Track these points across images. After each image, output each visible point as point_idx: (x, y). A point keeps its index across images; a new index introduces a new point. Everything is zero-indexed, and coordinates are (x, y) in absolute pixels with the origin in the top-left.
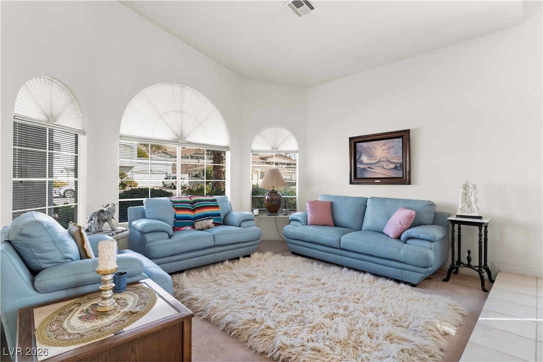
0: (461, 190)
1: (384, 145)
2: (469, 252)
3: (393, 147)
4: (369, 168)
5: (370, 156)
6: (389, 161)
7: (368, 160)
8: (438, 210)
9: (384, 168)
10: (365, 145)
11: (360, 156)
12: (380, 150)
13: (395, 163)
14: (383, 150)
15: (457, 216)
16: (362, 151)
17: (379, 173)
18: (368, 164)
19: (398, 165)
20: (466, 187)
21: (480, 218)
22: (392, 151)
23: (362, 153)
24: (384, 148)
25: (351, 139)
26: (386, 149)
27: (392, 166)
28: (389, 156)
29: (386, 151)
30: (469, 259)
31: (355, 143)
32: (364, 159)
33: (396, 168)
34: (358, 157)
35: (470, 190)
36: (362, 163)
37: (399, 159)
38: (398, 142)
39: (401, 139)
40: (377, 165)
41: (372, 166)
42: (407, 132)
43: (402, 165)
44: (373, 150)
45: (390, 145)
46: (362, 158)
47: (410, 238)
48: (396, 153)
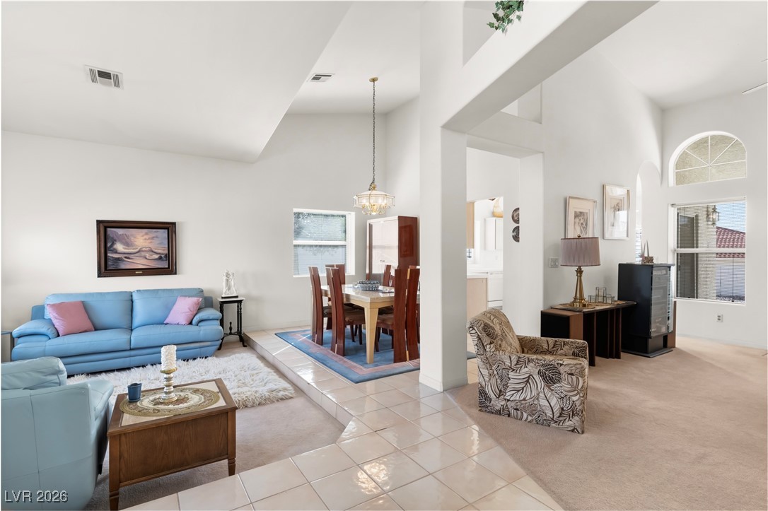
0: (225, 278)
1: (146, 234)
2: (231, 323)
3: (157, 237)
4: (126, 257)
5: (127, 244)
6: (153, 252)
7: (125, 249)
8: (206, 295)
9: (146, 258)
10: (120, 231)
11: (113, 244)
12: (140, 239)
13: (159, 254)
14: (145, 239)
15: (222, 298)
16: (115, 238)
17: (140, 263)
18: (124, 253)
19: (163, 256)
20: (228, 275)
21: (237, 297)
22: (156, 241)
23: (116, 241)
24: (147, 237)
25: (99, 222)
26: (149, 239)
27: (157, 256)
28: (153, 246)
29: (149, 241)
30: (231, 329)
31: (106, 228)
32: (119, 247)
33: (160, 258)
34: (109, 245)
35: (231, 277)
36: (116, 252)
37: (164, 250)
38: (163, 234)
39: (166, 230)
40: (137, 255)
41: (131, 256)
42: (174, 224)
43: (167, 256)
44: (132, 238)
45: (154, 235)
46: (115, 246)
47: (201, 321)
48: (161, 244)
